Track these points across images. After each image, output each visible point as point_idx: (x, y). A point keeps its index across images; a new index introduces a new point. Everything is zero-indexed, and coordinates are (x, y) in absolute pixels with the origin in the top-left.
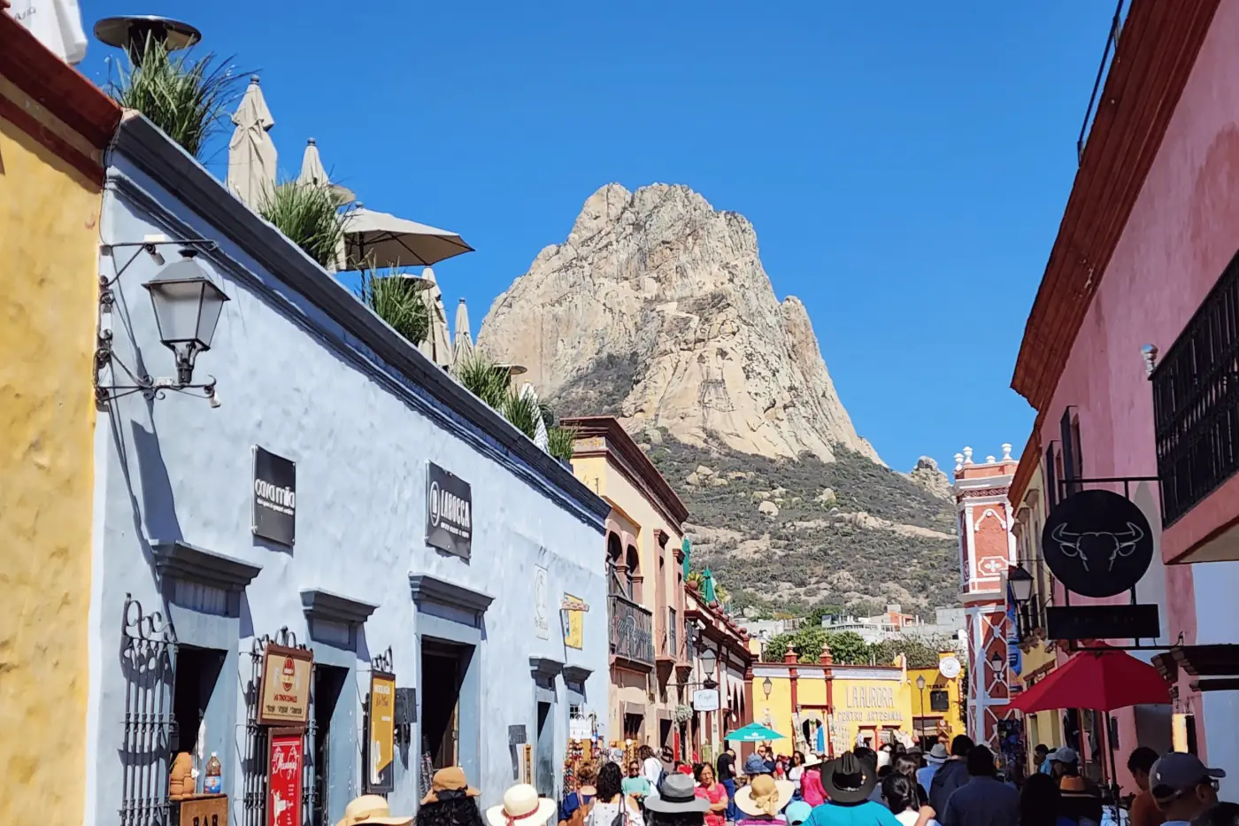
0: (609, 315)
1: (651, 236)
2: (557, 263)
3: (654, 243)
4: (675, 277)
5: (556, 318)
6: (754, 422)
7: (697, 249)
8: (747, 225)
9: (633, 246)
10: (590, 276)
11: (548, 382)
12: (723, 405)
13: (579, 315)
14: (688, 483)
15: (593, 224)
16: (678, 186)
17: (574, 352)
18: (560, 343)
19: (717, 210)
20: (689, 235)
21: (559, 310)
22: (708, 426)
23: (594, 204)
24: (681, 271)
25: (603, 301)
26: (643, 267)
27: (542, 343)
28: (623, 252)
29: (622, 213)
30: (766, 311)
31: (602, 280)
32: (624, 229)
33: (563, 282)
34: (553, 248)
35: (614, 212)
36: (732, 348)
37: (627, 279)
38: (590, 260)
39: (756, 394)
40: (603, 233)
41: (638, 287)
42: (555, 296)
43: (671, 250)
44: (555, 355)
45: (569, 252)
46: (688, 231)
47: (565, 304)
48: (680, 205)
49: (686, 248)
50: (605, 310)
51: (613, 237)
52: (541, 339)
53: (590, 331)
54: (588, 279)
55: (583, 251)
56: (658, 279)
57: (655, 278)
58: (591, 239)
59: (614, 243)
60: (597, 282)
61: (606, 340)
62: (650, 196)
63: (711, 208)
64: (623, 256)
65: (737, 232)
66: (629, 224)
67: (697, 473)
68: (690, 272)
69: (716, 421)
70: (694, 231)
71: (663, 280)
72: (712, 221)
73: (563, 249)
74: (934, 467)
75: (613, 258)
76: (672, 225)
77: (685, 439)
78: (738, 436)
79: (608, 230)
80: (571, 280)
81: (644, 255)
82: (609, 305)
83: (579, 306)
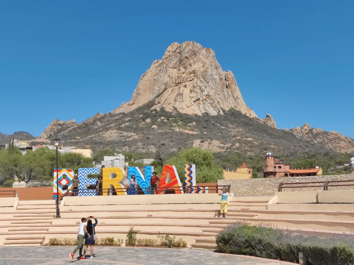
0: (169, 78)
1: (183, 56)
2: (157, 64)
3: (183, 57)
4: (189, 67)
5: (155, 80)
6: (189, 105)
7: (195, 59)
8: (211, 51)
9: (178, 59)
10: (166, 68)
11: (151, 97)
12: (181, 100)
13: (161, 79)
14: (157, 122)
15: (168, 54)
16: (191, 41)
17: (159, 88)
18: (155, 86)
19: (203, 47)
20: (193, 55)
21: (155, 77)
22: (175, 106)
23: (169, 48)
24: (190, 65)
25: (168, 74)
26: (180, 65)
27: (150, 87)
28: (175, 61)
29: (176, 50)
30: (214, 75)
31: (169, 69)
32: (176, 54)
33: (158, 70)
34: (157, 60)
35: (174, 50)
36: (188, 85)
37: (176, 68)
38: (166, 63)
39: (192, 97)
40: (170, 56)
41: (179, 70)
42: (155, 73)
43: (188, 59)
44: (154, 89)
45: (161, 61)
46: (193, 54)
47: (157, 76)
48: (191, 46)
49: (192, 58)
50: (168, 77)
51: (173, 57)
52: (150, 85)
53: (163, 83)
54: (165, 68)
55: (165, 61)
56: (184, 68)
57: (183, 67)
58: (167, 58)
59: (173, 58)
60: (167, 69)
61: (168, 84)
62: (184, 45)
63: (202, 47)
64: (175, 62)
65: (208, 53)
66: (178, 53)
67: (160, 119)
68: (193, 65)
69: (177, 105)
70: (194, 53)
71: (186, 68)
72: (201, 51)
73: (159, 61)
74: (270, 117)
75: (172, 63)
76: (188, 52)
77: (167, 110)
78: (183, 109)
79: (172, 55)
80: (160, 69)
81: (181, 61)
82: (169, 75)
83: (161, 76)
